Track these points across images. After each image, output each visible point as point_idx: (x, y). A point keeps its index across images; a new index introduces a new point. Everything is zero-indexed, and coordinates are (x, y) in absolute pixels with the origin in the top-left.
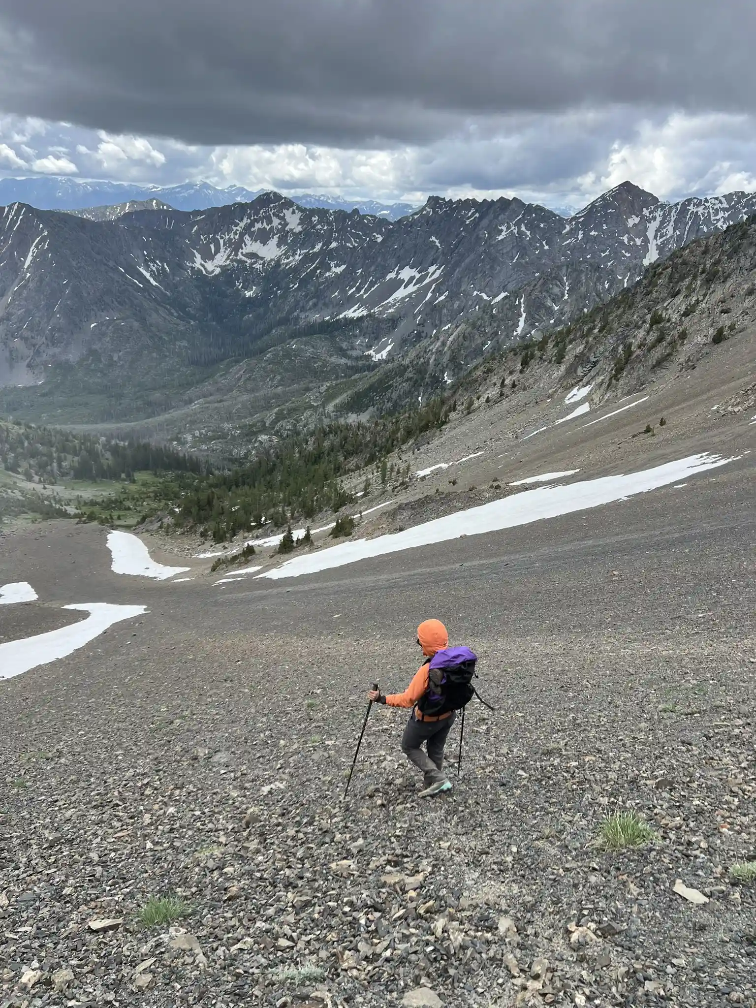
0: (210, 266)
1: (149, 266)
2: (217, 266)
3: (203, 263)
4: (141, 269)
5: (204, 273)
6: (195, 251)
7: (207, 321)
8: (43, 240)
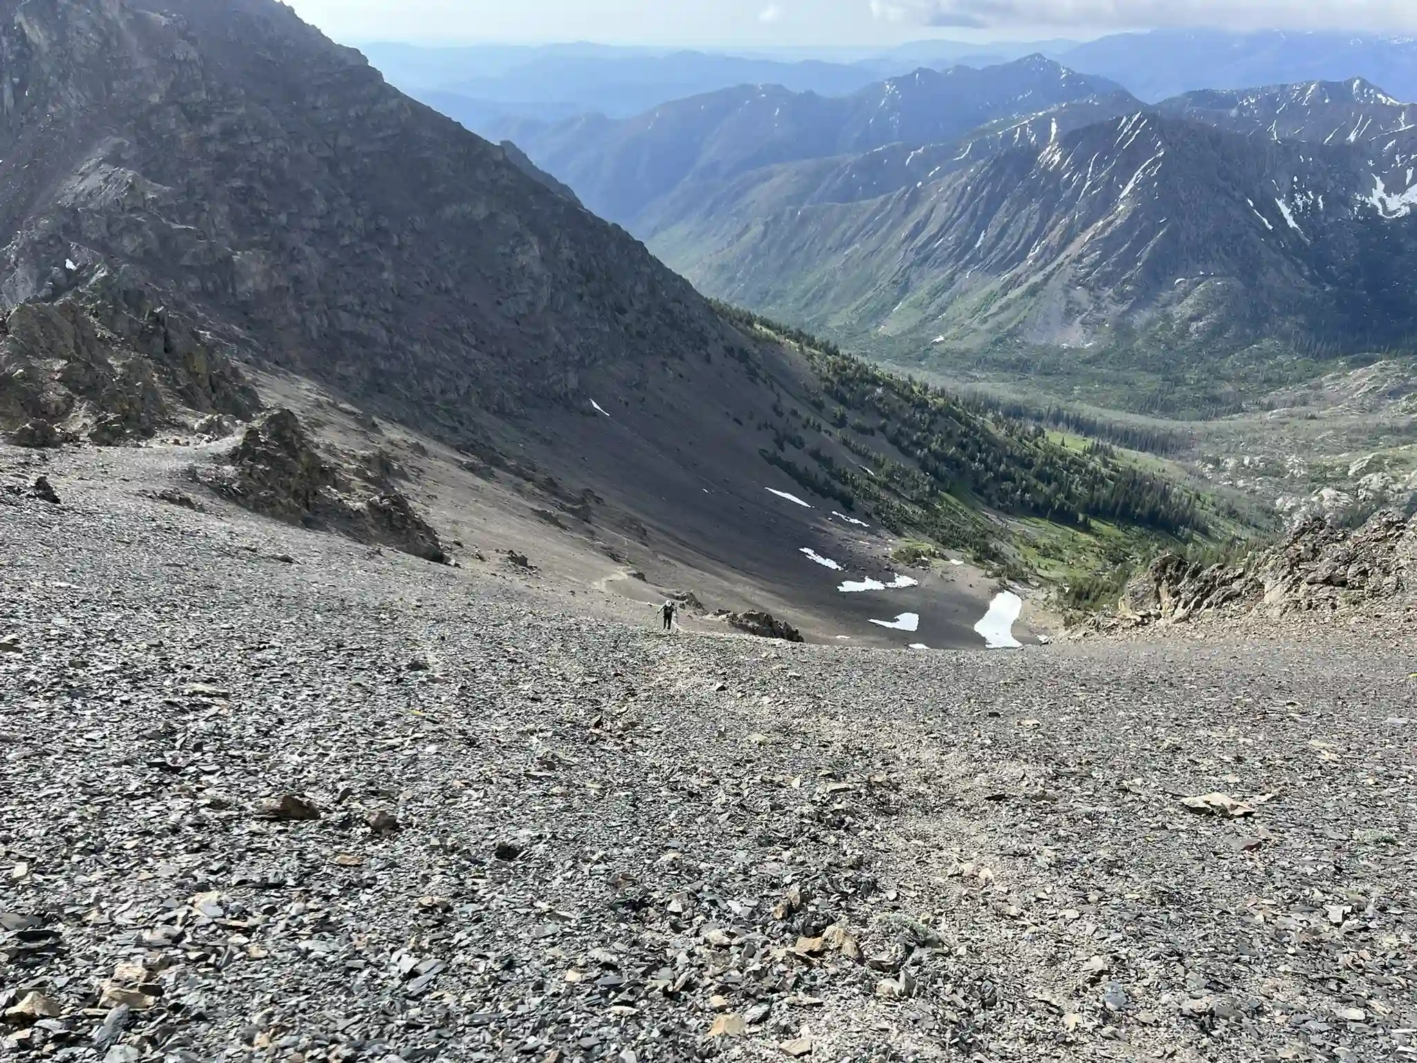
0: (1394, 202)
1: (1293, 199)
2: (1404, 204)
3: (1384, 196)
4: (1280, 203)
5: (1381, 213)
6: (1378, 179)
7: (1353, 288)
8: (1155, 163)
